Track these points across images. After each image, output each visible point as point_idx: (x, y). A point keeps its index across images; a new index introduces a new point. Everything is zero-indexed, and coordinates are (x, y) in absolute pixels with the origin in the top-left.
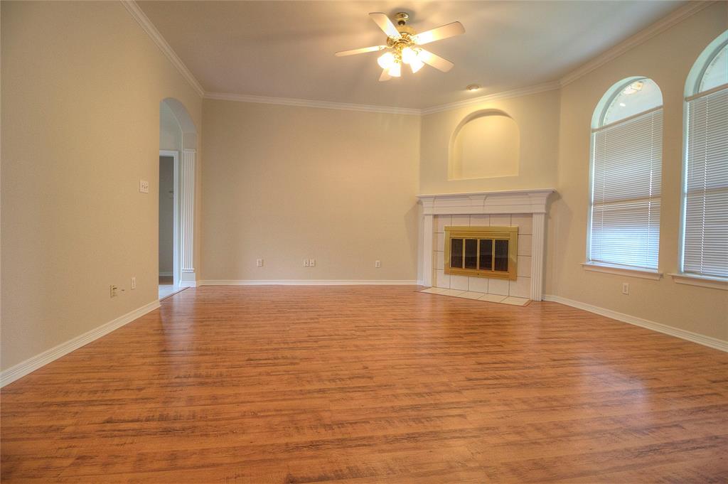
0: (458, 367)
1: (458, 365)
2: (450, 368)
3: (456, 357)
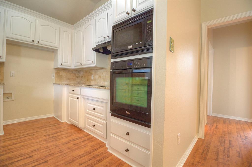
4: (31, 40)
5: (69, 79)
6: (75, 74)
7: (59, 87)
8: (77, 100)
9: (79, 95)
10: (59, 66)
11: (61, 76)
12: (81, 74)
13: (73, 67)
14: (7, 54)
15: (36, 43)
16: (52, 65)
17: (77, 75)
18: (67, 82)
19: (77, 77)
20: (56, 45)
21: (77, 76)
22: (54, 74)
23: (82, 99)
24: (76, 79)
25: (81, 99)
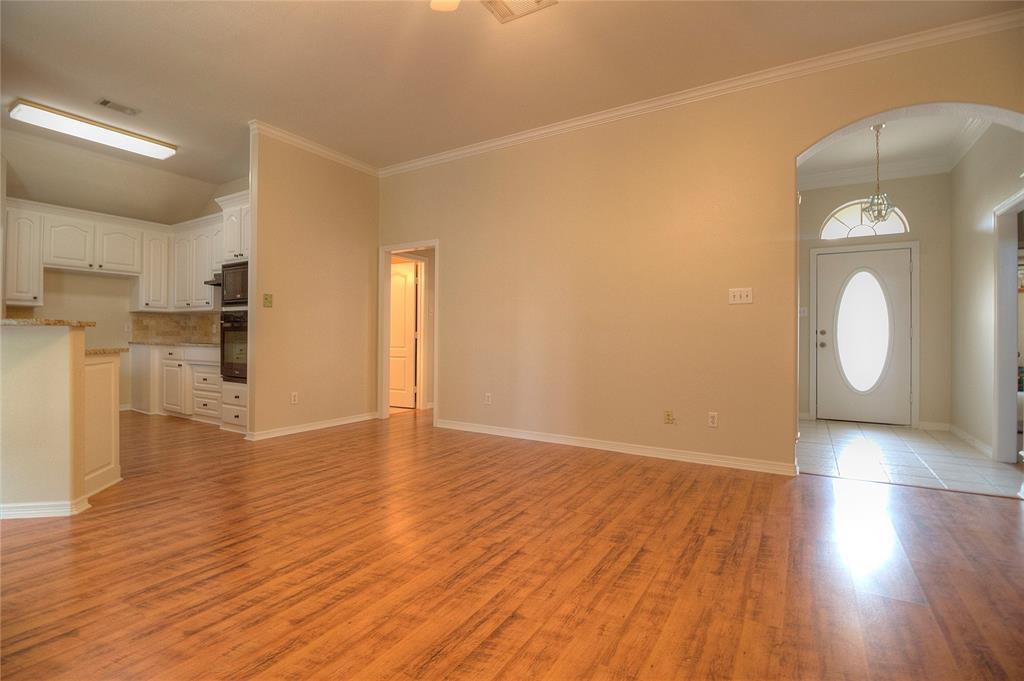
0: (275, 547)
1: (277, 550)
2: (287, 542)
3: (288, 562)
4: (86, 263)
5: (165, 334)
6: (178, 323)
7: (142, 349)
8: (179, 369)
9: (181, 360)
10: (142, 308)
11: (147, 328)
12: (192, 323)
13: (171, 310)
14: (46, 289)
15: (96, 269)
16: (126, 306)
17: (182, 324)
18: (159, 339)
19: (184, 328)
20: (136, 268)
21: (182, 327)
22: (130, 325)
23: (188, 367)
24: (182, 332)
25: (186, 368)
